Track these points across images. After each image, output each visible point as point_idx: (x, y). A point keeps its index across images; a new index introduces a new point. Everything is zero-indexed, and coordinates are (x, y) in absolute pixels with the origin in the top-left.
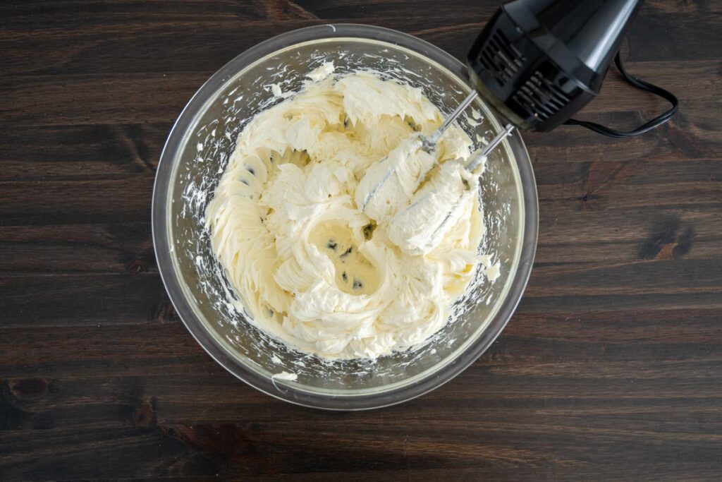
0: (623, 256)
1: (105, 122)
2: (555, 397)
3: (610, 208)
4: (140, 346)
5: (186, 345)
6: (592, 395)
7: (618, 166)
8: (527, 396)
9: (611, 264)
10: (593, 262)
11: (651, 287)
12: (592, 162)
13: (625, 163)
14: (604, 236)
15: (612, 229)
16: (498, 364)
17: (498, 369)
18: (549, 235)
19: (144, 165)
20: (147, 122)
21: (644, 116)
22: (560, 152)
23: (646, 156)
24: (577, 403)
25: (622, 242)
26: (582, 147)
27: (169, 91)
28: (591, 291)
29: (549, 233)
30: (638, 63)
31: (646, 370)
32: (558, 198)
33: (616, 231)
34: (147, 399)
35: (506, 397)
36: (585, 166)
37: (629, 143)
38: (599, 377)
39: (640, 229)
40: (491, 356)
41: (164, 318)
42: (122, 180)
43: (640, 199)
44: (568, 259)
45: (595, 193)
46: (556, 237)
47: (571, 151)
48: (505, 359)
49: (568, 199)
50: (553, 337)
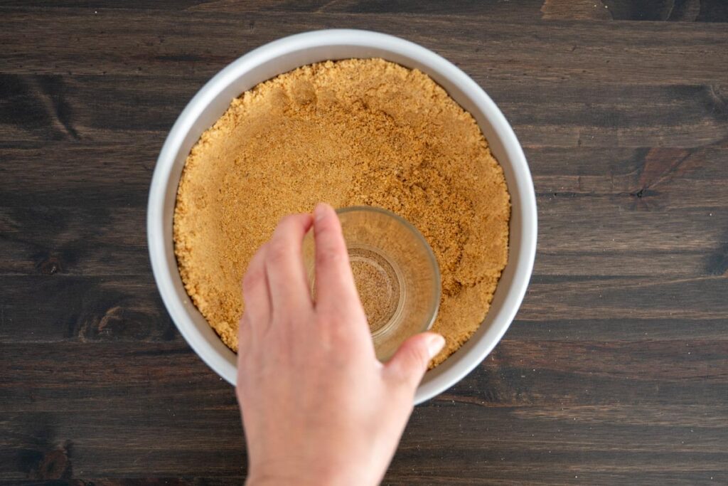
0: (686, 270)
1: (14, 72)
2: (594, 449)
3: (670, 207)
4: (52, 371)
5: (116, 372)
6: (639, 447)
7: (683, 155)
8: (560, 447)
9: (671, 280)
10: (648, 276)
11: (718, 311)
12: (649, 149)
13: (691, 151)
14: (661, 244)
15: (672, 235)
16: (524, 404)
17: (523, 413)
18: (593, 240)
19: (65, 131)
20: (70, 73)
21: (717, 93)
22: (609, 133)
23: (718, 143)
24: (624, 457)
25: (684, 252)
26: (638, 129)
27: (102, 33)
28: (645, 314)
29: (593, 238)
30: (711, 24)
31: (710, 416)
32: (606, 192)
33: (678, 237)
34: (60, 443)
35: (533, 448)
36: (642, 153)
37: (696, 126)
38: (651, 424)
39: (708, 236)
40: (515, 394)
41: (86, 335)
42: (34, 150)
43: (709, 198)
44: (615, 272)
45: (652, 187)
46: (601, 243)
47: (624, 133)
48: (532, 399)
49: (619, 195)
50: (594, 371)
